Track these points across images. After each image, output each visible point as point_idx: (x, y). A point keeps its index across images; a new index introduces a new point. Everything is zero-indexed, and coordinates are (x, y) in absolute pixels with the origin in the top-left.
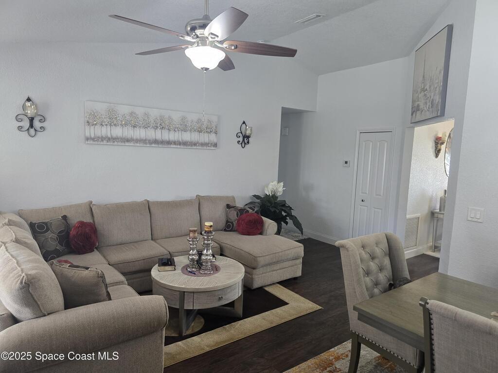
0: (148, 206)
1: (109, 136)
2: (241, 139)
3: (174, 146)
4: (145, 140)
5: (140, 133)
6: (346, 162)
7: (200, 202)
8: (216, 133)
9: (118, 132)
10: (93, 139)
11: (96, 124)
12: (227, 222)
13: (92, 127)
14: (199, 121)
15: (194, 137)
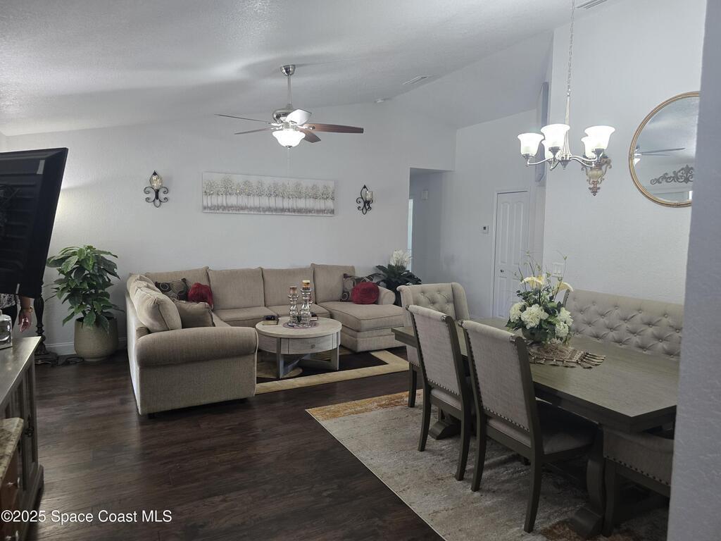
0: (262, 274)
1: (225, 204)
2: (362, 205)
3: (288, 213)
4: (260, 208)
5: (254, 201)
6: (485, 228)
7: (314, 271)
8: (333, 199)
9: (233, 200)
10: (210, 208)
11: (212, 194)
12: (344, 292)
13: (209, 197)
14: (314, 187)
15: (310, 204)
